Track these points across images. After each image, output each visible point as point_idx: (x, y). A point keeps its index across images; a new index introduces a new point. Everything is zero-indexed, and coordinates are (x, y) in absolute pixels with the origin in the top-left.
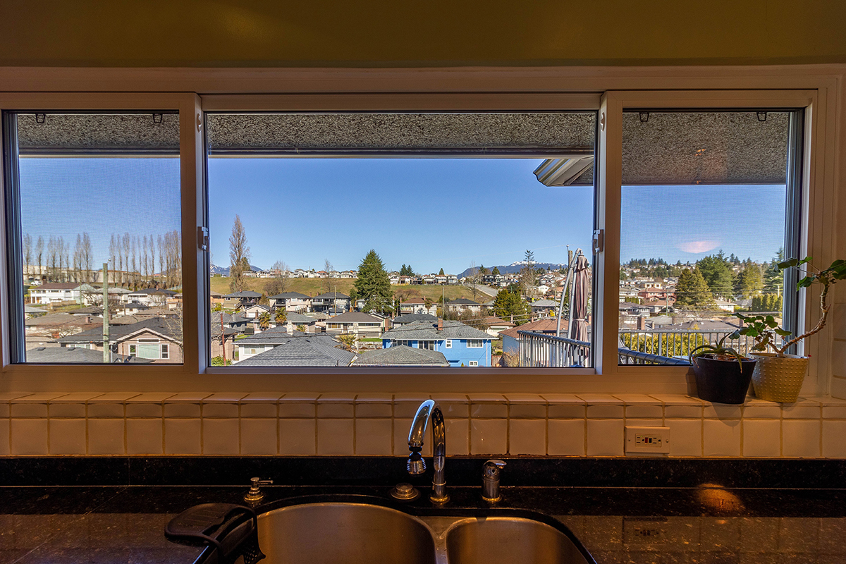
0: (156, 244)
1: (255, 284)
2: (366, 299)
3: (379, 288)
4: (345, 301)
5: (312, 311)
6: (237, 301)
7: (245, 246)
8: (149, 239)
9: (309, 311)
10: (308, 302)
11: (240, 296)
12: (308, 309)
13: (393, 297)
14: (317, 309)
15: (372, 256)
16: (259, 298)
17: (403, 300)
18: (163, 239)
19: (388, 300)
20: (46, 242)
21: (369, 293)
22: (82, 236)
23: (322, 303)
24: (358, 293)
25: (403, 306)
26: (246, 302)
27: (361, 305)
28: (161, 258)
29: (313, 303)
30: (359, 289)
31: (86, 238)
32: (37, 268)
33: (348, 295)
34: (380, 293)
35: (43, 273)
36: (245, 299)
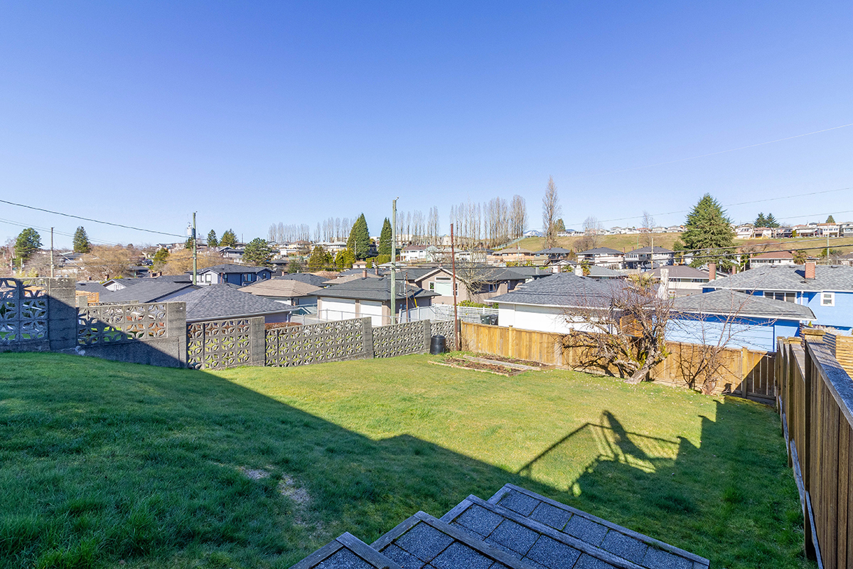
0: (482, 210)
1: (566, 243)
2: (695, 252)
3: (714, 237)
4: (667, 256)
5: (624, 267)
6: (546, 257)
7: (557, 205)
8: (477, 206)
9: (621, 267)
10: (620, 258)
11: (548, 252)
12: (620, 265)
13: (738, 251)
14: (631, 265)
15: (707, 201)
16: (567, 254)
17: (755, 254)
18: (488, 205)
19: (729, 252)
20: (412, 216)
21: (699, 244)
22: (433, 209)
23: (637, 259)
24: (685, 247)
25: (753, 261)
26: (554, 258)
27: (689, 261)
28: (486, 222)
29: (626, 259)
30: (687, 242)
31: (436, 210)
32: (407, 236)
33: (671, 249)
34: (716, 244)
35: (410, 240)
36: (553, 255)
